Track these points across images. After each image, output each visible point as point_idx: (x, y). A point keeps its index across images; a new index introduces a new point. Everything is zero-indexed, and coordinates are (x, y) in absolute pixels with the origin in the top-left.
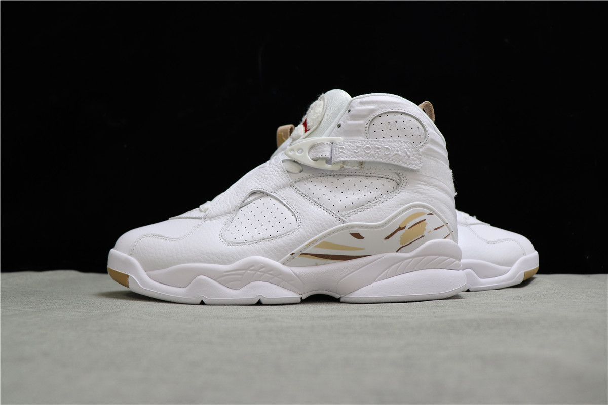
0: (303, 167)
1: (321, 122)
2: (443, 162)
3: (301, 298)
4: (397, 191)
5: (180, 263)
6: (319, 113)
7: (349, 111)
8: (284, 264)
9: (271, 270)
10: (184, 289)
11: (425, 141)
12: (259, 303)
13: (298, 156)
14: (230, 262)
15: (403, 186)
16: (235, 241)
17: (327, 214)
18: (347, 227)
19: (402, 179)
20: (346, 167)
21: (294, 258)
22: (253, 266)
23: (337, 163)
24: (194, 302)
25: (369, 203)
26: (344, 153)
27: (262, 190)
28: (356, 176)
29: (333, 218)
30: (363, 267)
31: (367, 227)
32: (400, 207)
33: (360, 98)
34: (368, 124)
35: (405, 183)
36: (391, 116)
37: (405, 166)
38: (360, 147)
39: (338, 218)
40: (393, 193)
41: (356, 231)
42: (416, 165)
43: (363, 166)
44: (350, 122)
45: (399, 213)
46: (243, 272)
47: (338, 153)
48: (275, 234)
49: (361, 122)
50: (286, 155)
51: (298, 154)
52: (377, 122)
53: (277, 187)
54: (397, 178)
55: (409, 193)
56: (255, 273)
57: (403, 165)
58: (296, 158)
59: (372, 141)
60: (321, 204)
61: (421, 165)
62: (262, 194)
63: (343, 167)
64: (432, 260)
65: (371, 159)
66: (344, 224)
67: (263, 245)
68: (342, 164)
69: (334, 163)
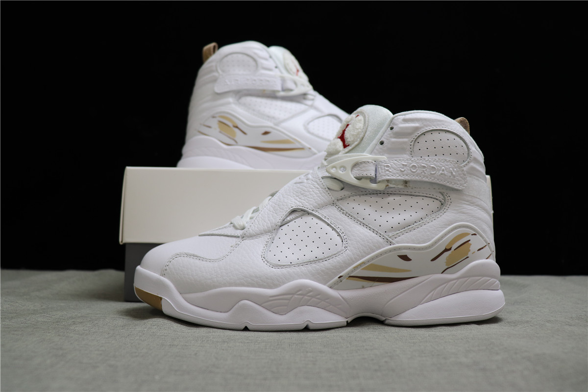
0: (344, 185)
1: (363, 138)
3: (347, 321)
4: (441, 211)
5: (221, 287)
6: (360, 129)
7: (392, 128)
8: (331, 287)
9: (319, 294)
10: (227, 314)
11: (468, 160)
12: (306, 329)
13: (340, 174)
14: (276, 286)
15: (448, 206)
16: (279, 263)
17: (374, 235)
18: (395, 249)
19: (447, 199)
20: (391, 185)
21: (341, 281)
22: (300, 290)
23: (383, 181)
24: (237, 328)
25: (416, 224)
26: (390, 171)
27: (303, 208)
28: (401, 195)
29: (380, 240)
30: (409, 289)
31: (414, 248)
32: (446, 228)
33: (400, 116)
34: (413, 142)
35: (449, 203)
36: (436, 134)
37: (451, 186)
38: (406, 165)
39: (385, 239)
40: (438, 213)
41: (404, 252)
42: (461, 185)
43: (407, 185)
44: (393, 140)
45: (446, 234)
46: (291, 296)
47: (384, 171)
48: (322, 256)
49: (405, 140)
50: (327, 171)
51: (341, 172)
52: (422, 140)
53: (319, 205)
54: (441, 198)
55: (453, 213)
56: (303, 298)
57: (448, 184)
58: (337, 176)
59: (418, 159)
60: (367, 224)
61: (465, 185)
62: (300, 213)
63: (388, 185)
64: (477, 281)
65: (417, 178)
66: (392, 246)
67: (310, 267)
68: (386, 182)
69: (379, 183)
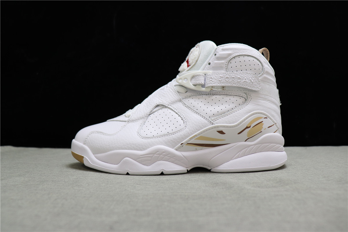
0: (188, 90)
1: (197, 60)
2: (273, 85)
3: (187, 170)
4: (245, 104)
5: (114, 150)
6: (196, 55)
7: (215, 55)
8: (176, 150)
9: (169, 154)
10: (118, 165)
11: (262, 73)
12: (162, 174)
13: (184, 83)
14: (144, 149)
15: (249, 101)
16: (147, 136)
17: (203, 119)
18: (215, 127)
19: (249, 96)
20: (214, 89)
21: (183, 146)
22: (158, 152)
23: (209, 87)
24: (123, 173)
25: (228, 112)
26: (212, 81)
27: (163, 104)
28: (220, 95)
29: (206, 122)
30: (225, 150)
31: (227, 127)
32: (247, 114)
33: (222, 47)
34: (227, 63)
35: (250, 99)
36: (241, 58)
37: (250, 88)
38: (223, 77)
39: (209, 122)
40: (243, 105)
41: (220, 129)
42: (257, 88)
43: (224, 89)
44: (216, 62)
45: (247, 118)
46: (152, 155)
47: (209, 81)
48: (171, 132)
49: (223, 61)
50: (177, 82)
51: (184, 82)
52: (233, 61)
53: (172, 102)
54: (245, 96)
55: (253, 105)
56: (159, 156)
57: (249, 88)
58: (183, 84)
59: (230, 73)
60: (199, 113)
61: (260, 88)
62: (162, 106)
63: (212, 90)
64: (267, 146)
65: (229, 85)
66: (213, 125)
67: (164, 138)
68: (211, 88)
69: (207, 87)
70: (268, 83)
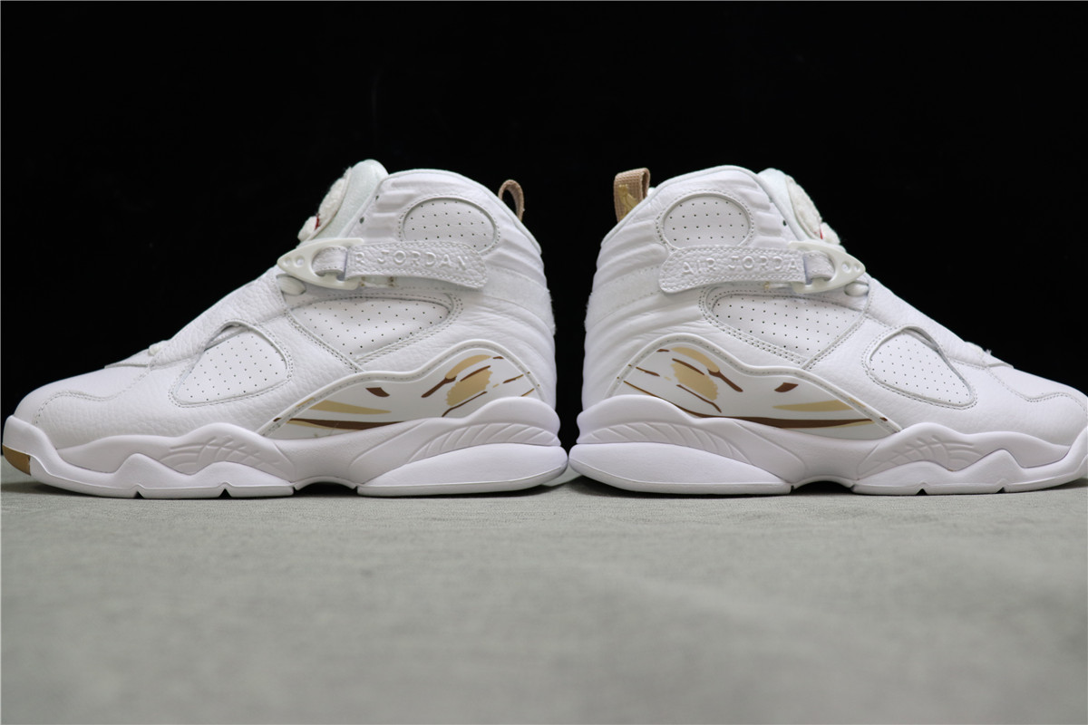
0: (305, 287)
1: (337, 212)
2: (527, 277)
3: (294, 488)
4: (446, 321)
5: (107, 436)
6: (336, 199)
7: (377, 197)
8: (264, 435)
9: (242, 445)
10: (112, 474)
11: (493, 243)
12: (225, 495)
13: (296, 268)
14: (180, 432)
15: (456, 314)
16: (191, 400)
17: (332, 358)
18: (362, 379)
19: (455, 303)
20: (367, 284)
21: (279, 426)
22: (214, 438)
23: (352, 279)
24: (126, 495)
25: (400, 341)
26: (362, 264)
27: (242, 322)
28: (384, 299)
29: (341, 365)
30: (388, 440)
31: (393, 378)
32: (448, 347)
34: (403, 218)
35: (459, 310)
36: (439, 205)
37: (459, 282)
38: (388, 253)
39: (348, 365)
40: (439, 325)
41: (377, 383)
42: (476, 281)
43: (393, 283)
44: (376, 215)
45: (447, 357)
46: (200, 447)
47: (353, 263)
48: (253, 389)
49: (393, 214)
51: (297, 266)
52: (418, 214)
53: (264, 316)
54: (447, 302)
55: (464, 325)
56: (218, 450)
57: (454, 281)
58: (293, 272)
59: (407, 244)
60: (325, 343)
61: (484, 281)
62: (241, 328)
63: (363, 285)
64: (498, 431)
65: (404, 273)
66: (358, 374)
67: (233, 406)
68: (360, 280)
69: (348, 279)
70: (509, 271)
